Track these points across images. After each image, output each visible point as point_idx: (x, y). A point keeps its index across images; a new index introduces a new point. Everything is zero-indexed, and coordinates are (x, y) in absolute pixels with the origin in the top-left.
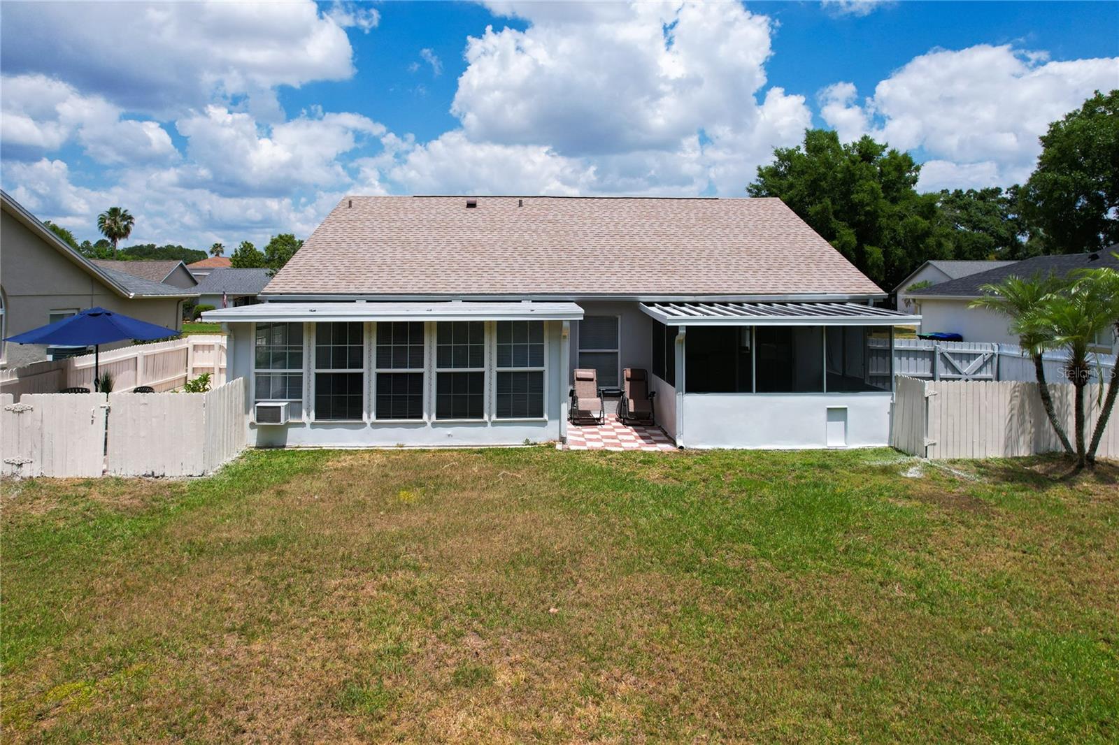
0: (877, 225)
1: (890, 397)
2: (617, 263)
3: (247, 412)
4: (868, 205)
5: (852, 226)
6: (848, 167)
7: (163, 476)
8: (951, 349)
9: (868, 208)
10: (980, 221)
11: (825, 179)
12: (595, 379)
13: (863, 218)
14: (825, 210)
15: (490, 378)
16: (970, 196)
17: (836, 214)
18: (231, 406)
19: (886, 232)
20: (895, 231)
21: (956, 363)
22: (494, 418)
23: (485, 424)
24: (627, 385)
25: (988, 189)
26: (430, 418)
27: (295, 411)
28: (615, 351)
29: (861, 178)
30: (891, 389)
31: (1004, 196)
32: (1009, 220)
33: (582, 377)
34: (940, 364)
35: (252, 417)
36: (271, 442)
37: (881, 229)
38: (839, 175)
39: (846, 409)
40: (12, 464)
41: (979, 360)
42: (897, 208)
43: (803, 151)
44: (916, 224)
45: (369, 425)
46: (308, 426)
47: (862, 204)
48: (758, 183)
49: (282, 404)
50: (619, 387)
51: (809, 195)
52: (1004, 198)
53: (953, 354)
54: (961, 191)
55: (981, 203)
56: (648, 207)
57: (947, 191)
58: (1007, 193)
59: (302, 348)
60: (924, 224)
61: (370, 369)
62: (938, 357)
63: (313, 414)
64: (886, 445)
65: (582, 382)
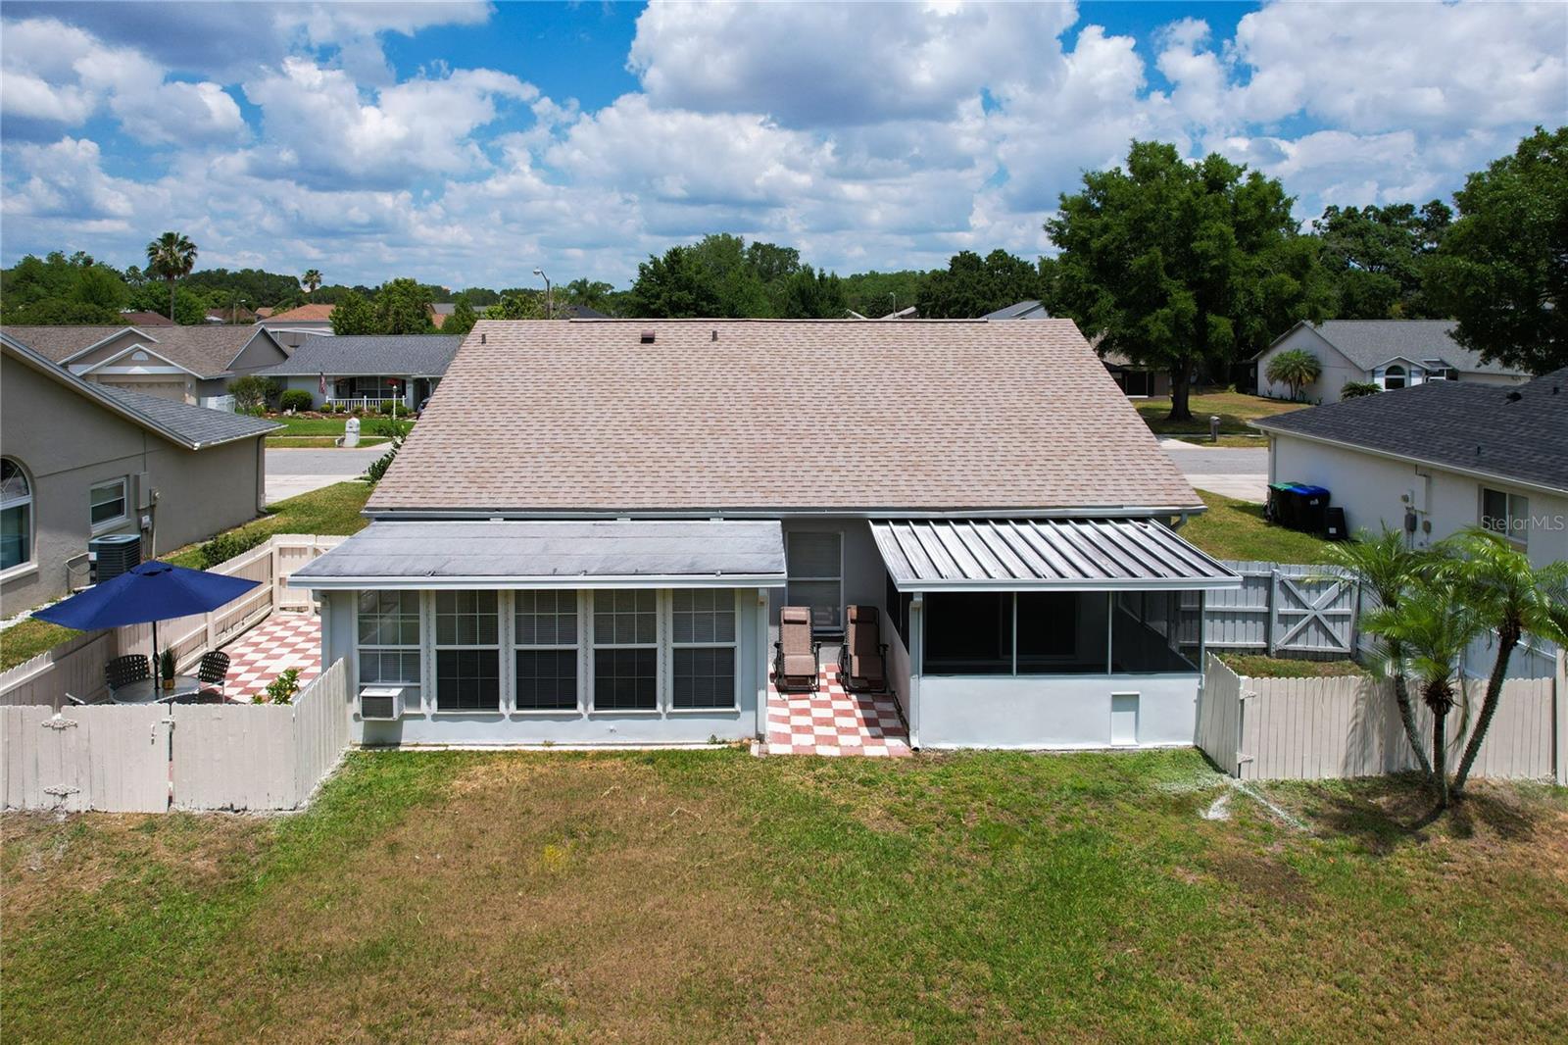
0: (1228, 285)
1: (1197, 681)
2: (841, 449)
3: (350, 700)
4: (1214, 257)
5: (1190, 286)
6: (1188, 201)
7: (245, 809)
8: (1294, 576)
9: (1215, 263)
10: (1382, 255)
11: (1153, 219)
12: (809, 622)
13: (1207, 275)
14: (1152, 263)
15: (665, 656)
16: (1368, 217)
17: (1170, 270)
18: (329, 702)
19: (1240, 295)
20: (1251, 294)
21: (1302, 594)
22: (670, 708)
23: (658, 716)
24: (852, 628)
25: (1394, 207)
26: (586, 708)
27: (411, 697)
28: (837, 579)
29: (1205, 217)
30: (1199, 670)
31: (1419, 216)
32: (1424, 251)
33: (792, 618)
34: (1278, 595)
35: (356, 706)
36: (382, 740)
37: (1232, 291)
38: (1174, 213)
39: (1137, 696)
40: (55, 794)
41: (1333, 590)
42: (1256, 261)
43: (1126, 172)
44: (1282, 283)
45: (507, 717)
46: (429, 718)
47: (1205, 256)
48: (1061, 219)
49: (395, 692)
50: (841, 628)
51: (1131, 240)
52: (1417, 220)
53: (1298, 583)
54: (1355, 209)
55: (1383, 228)
56: (890, 339)
57: (1336, 208)
58: (1422, 212)
59: (418, 618)
60: (1293, 285)
61: (507, 644)
62: (1276, 586)
63: (434, 703)
64: (1191, 743)
65: (791, 626)
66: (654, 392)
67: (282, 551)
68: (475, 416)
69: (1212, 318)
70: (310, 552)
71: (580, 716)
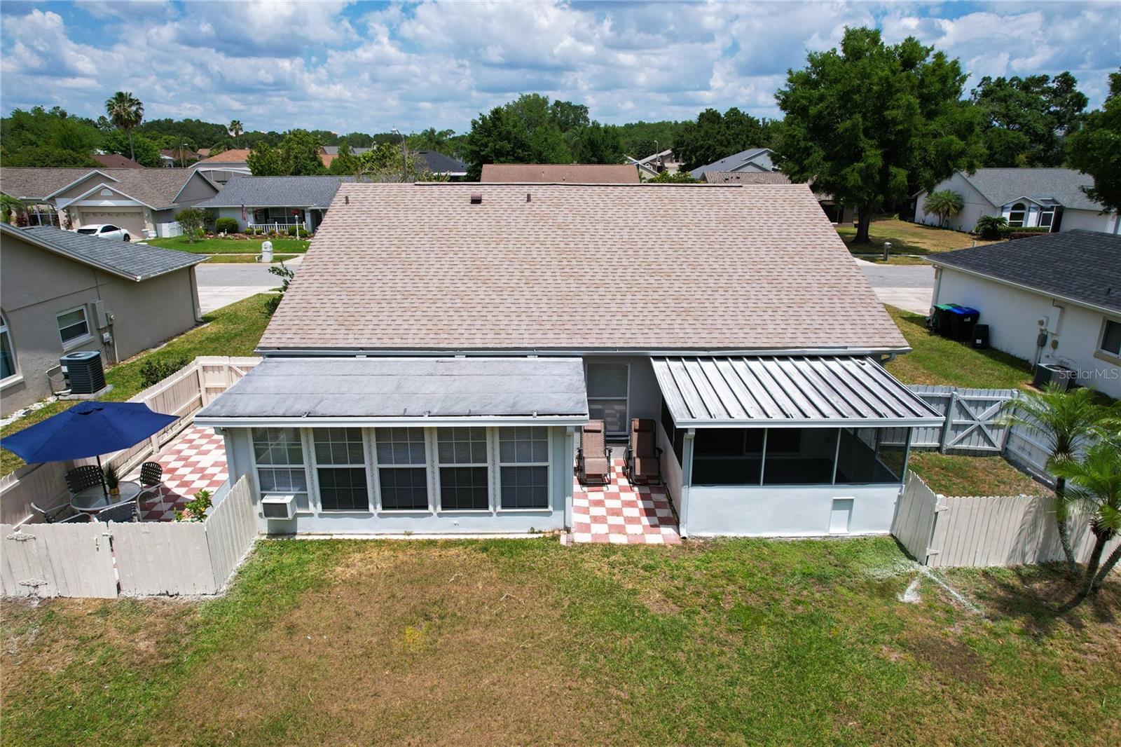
0: (909, 145)
1: (898, 489)
3: (255, 503)
4: (901, 123)
5: (880, 146)
6: (887, 79)
7: (177, 595)
8: (968, 397)
9: (900, 127)
10: (1018, 116)
11: (859, 91)
12: (603, 430)
13: (893, 138)
14: (855, 126)
15: (494, 472)
16: (1012, 86)
17: (866, 132)
18: (237, 510)
19: (916, 153)
20: (926, 151)
21: (971, 410)
22: (499, 509)
23: (490, 514)
25: (1033, 78)
26: (435, 509)
27: (301, 501)
28: (625, 398)
29: (898, 91)
30: (900, 481)
31: (1051, 85)
32: (1050, 113)
33: (590, 428)
34: (954, 409)
35: (259, 508)
37: (911, 149)
38: (875, 88)
39: (853, 500)
40: (28, 585)
41: (995, 407)
42: (933, 126)
43: (840, 53)
44: (951, 143)
45: (376, 515)
46: (316, 516)
47: (894, 122)
48: (788, 89)
49: (287, 499)
50: (627, 433)
51: (840, 108)
52: (1049, 88)
53: (970, 402)
54: (1004, 79)
55: (1023, 95)
56: (666, 201)
57: (989, 78)
58: (1054, 82)
60: (959, 144)
61: (371, 464)
62: (954, 404)
63: (319, 505)
64: (888, 532)
65: (590, 434)
66: (482, 246)
67: (204, 368)
68: (342, 268)
69: (893, 170)
70: (226, 369)
71: (431, 514)
